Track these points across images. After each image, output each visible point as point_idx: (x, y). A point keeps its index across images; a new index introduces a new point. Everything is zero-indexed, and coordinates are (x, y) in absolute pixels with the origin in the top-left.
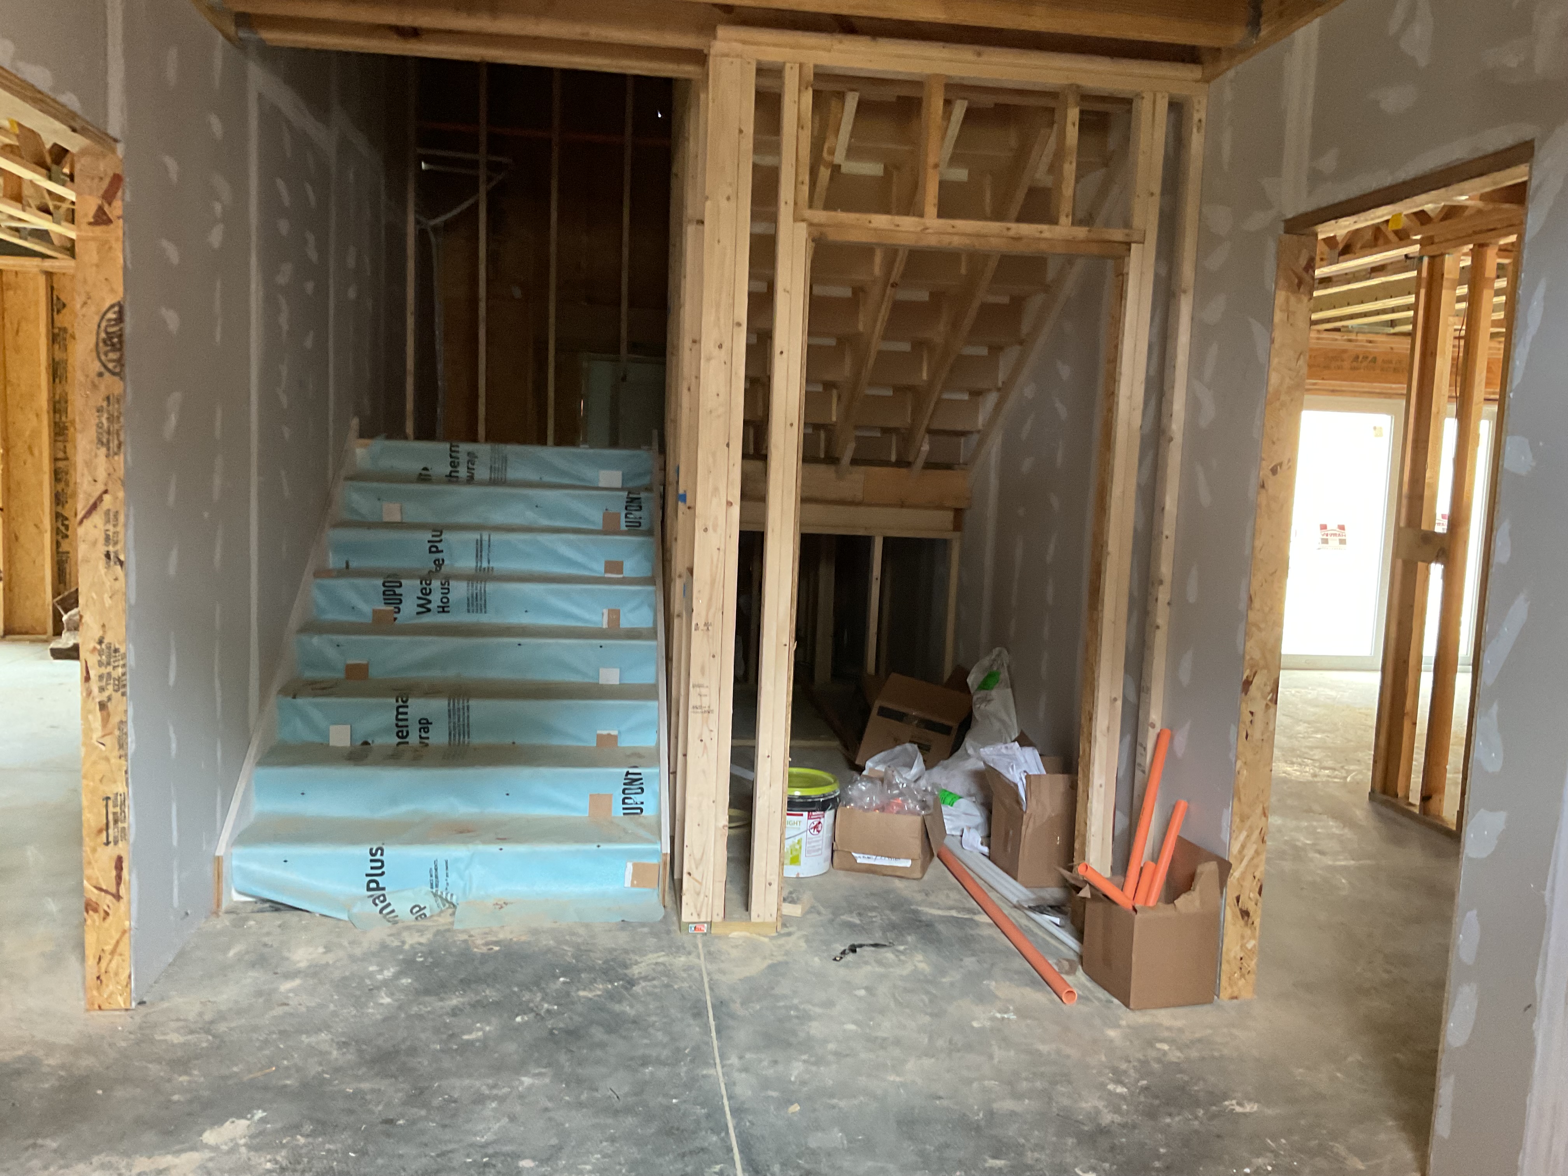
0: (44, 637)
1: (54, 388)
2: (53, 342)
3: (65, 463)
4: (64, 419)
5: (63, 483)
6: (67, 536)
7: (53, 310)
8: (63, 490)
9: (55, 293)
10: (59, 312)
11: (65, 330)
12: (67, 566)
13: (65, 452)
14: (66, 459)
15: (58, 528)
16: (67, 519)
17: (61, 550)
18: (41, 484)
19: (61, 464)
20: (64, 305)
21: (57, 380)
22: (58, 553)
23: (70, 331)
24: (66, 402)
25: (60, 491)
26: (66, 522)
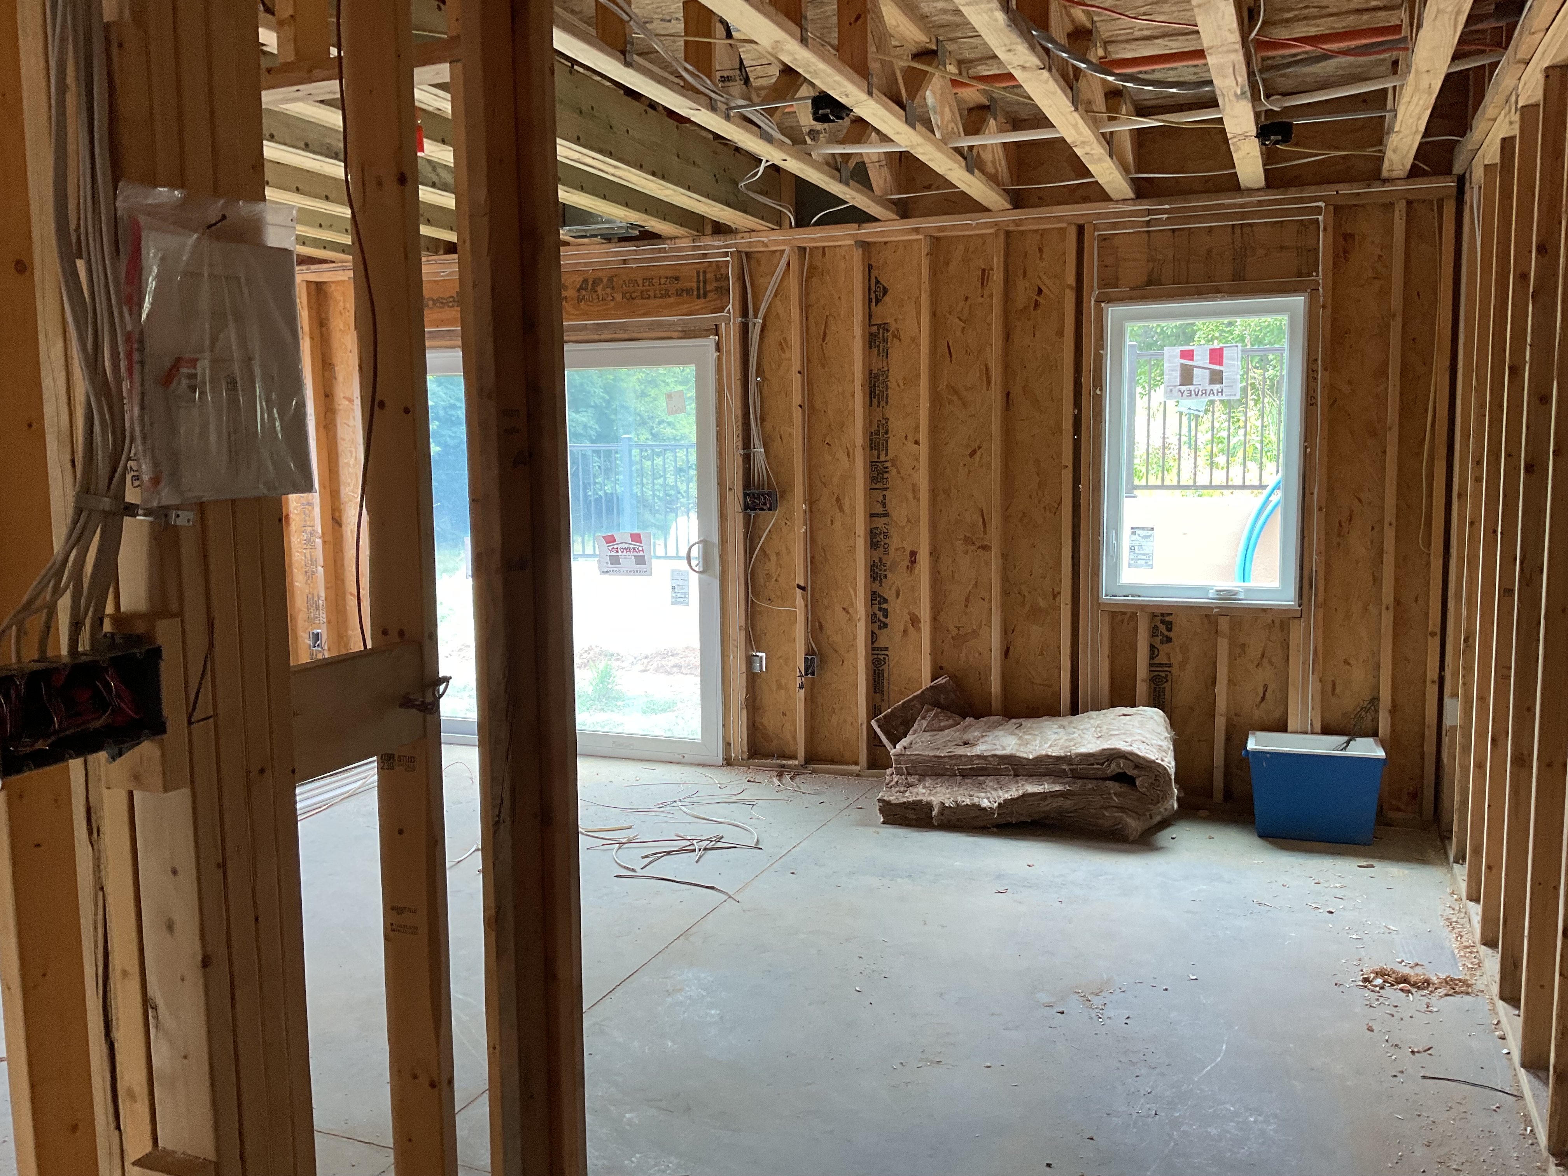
0: (856, 768)
1: (870, 414)
2: (870, 348)
3: (883, 520)
4: (883, 458)
5: (882, 549)
6: (886, 626)
7: (870, 300)
8: (880, 559)
9: (874, 273)
10: (878, 301)
11: (885, 327)
12: (885, 668)
13: (884, 505)
14: (886, 515)
15: (874, 614)
16: (886, 601)
17: (876, 645)
18: (852, 550)
19: (880, 522)
20: (885, 291)
21: (875, 401)
22: (873, 649)
23: (893, 327)
24: (887, 433)
25: (877, 561)
26: (884, 606)
